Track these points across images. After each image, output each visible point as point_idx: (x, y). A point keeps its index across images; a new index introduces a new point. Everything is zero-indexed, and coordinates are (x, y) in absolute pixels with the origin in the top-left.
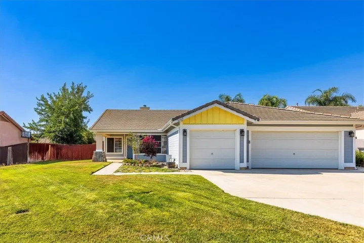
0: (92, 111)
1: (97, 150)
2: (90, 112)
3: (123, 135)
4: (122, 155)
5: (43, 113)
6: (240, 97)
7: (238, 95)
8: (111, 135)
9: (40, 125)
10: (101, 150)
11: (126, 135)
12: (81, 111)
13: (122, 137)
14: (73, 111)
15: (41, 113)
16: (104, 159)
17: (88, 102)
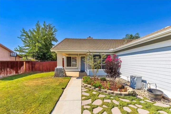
0: (58, 41)
1: (58, 67)
2: (56, 42)
3: (77, 55)
4: (77, 69)
5: (26, 41)
6: (138, 35)
7: (137, 34)
8: (69, 54)
9: (24, 49)
10: (61, 67)
11: (80, 54)
12: (51, 41)
13: (77, 56)
14: (44, 39)
15: (25, 42)
16: (64, 75)
17: (56, 36)
